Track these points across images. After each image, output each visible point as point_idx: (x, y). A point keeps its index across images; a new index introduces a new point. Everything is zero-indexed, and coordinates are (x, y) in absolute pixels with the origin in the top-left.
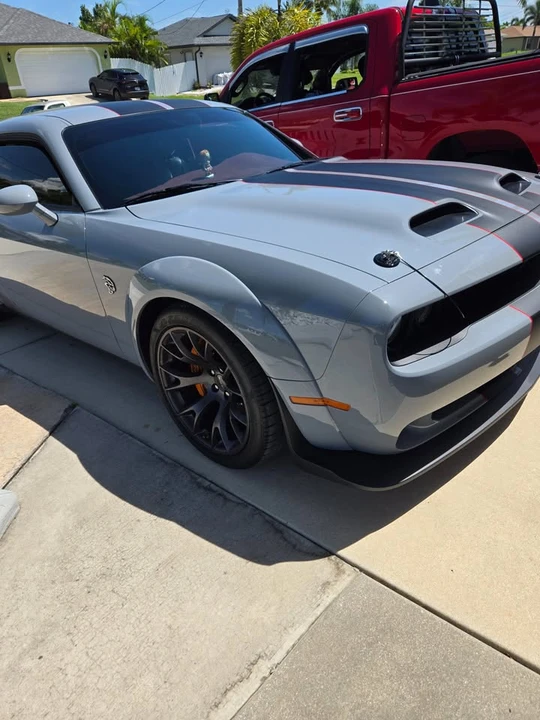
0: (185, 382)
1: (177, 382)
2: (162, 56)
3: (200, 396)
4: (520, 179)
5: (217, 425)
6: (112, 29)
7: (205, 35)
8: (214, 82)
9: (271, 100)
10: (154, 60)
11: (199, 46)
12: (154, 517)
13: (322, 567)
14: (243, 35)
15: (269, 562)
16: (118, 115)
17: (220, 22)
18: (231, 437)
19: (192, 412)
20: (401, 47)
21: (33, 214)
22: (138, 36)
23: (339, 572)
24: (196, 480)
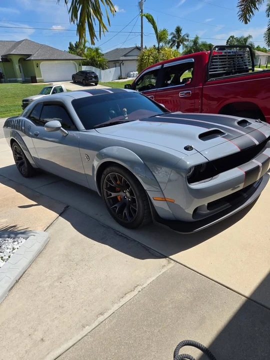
0: (113, 195)
1: (111, 195)
2: (105, 65)
3: (119, 201)
4: (247, 122)
5: (125, 211)
6: (83, 53)
7: (125, 56)
8: (128, 76)
9: (153, 87)
10: (102, 66)
11: (122, 60)
12: (100, 244)
13: (163, 261)
14: (142, 59)
15: (143, 259)
16: (91, 95)
17: (132, 50)
18: (131, 216)
19: (116, 207)
20: (208, 68)
21: (59, 132)
22: (95, 57)
23: (169, 263)
24: (116, 233)
